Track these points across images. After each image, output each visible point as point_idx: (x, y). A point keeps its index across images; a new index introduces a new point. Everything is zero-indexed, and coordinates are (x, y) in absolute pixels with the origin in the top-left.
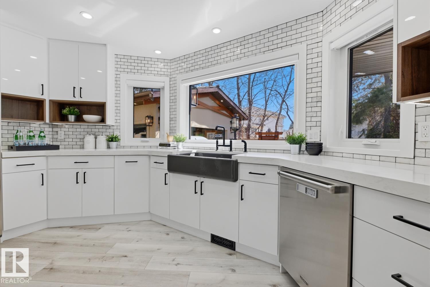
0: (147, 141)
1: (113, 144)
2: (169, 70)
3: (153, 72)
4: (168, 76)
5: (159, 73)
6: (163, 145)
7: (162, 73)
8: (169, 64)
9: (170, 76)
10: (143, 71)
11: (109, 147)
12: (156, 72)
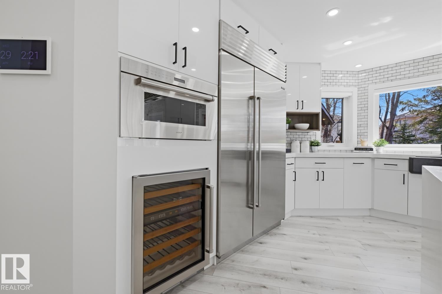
0: (333, 146)
1: (315, 148)
2: (357, 81)
3: (343, 84)
4: (356, 86)
5: (348, 84)
6: (359, 149)
7: (351, 84)
8: (357, 76)
9: (357, 86)
10: (335, 84)
11: (311, 151)
12: (346, 84)
